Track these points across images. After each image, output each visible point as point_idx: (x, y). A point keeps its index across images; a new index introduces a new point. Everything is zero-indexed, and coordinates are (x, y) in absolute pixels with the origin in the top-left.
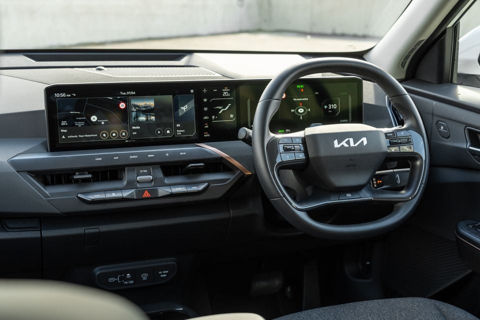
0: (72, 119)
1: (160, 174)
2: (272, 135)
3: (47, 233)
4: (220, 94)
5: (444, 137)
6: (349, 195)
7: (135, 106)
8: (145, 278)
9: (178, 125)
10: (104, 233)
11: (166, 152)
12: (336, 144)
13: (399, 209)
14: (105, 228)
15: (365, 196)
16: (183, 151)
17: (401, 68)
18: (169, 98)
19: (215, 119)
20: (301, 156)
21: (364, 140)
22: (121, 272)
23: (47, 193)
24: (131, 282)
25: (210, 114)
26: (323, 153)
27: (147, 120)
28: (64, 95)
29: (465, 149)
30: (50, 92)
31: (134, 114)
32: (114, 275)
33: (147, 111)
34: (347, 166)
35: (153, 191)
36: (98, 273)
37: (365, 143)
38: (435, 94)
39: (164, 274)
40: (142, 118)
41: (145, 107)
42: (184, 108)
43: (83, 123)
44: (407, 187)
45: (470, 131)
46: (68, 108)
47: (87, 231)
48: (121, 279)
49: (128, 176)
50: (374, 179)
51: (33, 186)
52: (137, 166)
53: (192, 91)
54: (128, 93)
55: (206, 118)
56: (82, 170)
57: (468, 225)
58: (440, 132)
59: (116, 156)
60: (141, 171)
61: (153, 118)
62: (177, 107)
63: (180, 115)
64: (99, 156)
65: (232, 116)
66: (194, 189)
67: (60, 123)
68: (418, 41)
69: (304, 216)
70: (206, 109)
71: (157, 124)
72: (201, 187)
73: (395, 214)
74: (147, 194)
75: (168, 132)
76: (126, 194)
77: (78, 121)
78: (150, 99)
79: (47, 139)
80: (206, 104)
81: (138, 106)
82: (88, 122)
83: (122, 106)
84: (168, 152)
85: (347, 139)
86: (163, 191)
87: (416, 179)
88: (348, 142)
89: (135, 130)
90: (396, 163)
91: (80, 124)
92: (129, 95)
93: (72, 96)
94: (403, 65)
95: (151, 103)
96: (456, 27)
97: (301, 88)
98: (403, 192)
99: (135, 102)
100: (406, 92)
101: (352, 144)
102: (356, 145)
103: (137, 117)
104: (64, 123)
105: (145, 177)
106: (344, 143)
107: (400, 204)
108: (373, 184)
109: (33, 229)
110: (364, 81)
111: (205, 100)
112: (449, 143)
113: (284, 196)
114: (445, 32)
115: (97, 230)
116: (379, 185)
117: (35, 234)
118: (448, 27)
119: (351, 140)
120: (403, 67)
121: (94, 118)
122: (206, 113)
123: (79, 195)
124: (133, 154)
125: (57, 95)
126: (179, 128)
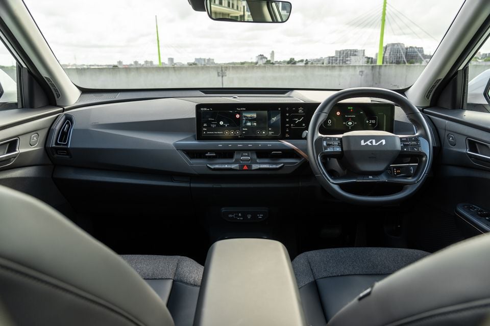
0: (209, 123)
1: (255, 156)
2: (320, 135)
3: (193, 185)
4: (297, 111)
5: (452, 145)
6: (370, 177)
7: (245, 117)
8: (249, 217)
9: (270, 129)
10: (224, 188)
11: (260, 144)
12: (363, 143)
13: (406, 189)
14: (224, 186)
15: (383, 178)
16: (270, 144)
17: (427, 99)
18: (265, 113)
19: (293, 126)
20: (338, 149)
21: (384, 142)
22: (235, 212)
23: (191, 162)
24: (242, 219)
25: (289, 123)
26: (353, 148)
27: (252, 125)
28: (206, 109)
29: (465, 153)
30: (199, 107)
31: (244, 121)
32: (232, 213)
33: (252, 120)
34: (370, 158)
35: (249, 166)
36: (223, 211)
37: (384, 143)
38: (447, 116)
39: (260, 216)
40: (249, 124)
41: (251, 117)
42: (274, 119)
43: (215, 125)
44: (414, 175)
45: (469, 140)
46: (207, 116)
47: (215, 186)
48: (236, 216)
49: (236, 156)
50: (395, 169)
51: (184, 158)
52: (242, 151)
53: (279, 109)
54: (241, 109)
55: (287, 125)
56: (211, 151)
57: (464, 206)
58: (449, 141)
59: (230, 144)
60: (244, 154)
61: (255, 124)
62: (270, 119)
63: (271, 123)
64: (221, 144)
65: (304, 125)
66: (274, 166)
67: (203, 125)
68: (436, 80)
69: (336, 188)
70: (287, 120)
71: (257, 128)
72: (278, 166)
73: (403, 192)
74: (245, 168)
75: (264, 133)
76: (233, 166)
77: (213, 124)
78: (253, 113)
79: (196, 133)
80: (287, 117)
81: (246, 117)
82: (218, 125)
83: (238, 116)
84: (261, 144)
85: (371, 140)
86: (255, 167)
87: (421, 170)
88: (371, 142)
89: (244, 131)
90: (409, 159)
91: (214, 126)
92: (242, 110)
93: (210, 110)
94: (428, 97)
95: (255, 115)
96: (466, 69)
97: (351, 109)
98: (410, 178)
99: (244, 114)
100: (419, 112)
101: (374, 143)
102: (377, 144)
103: (246, 123)
104: (205, 125)
105: (245, 157)
106: (368, 143)
107: (408, 185)
108: (394, 172)
109: (186, 182)
110: (396, 107)
111: (287, 115)
112: (455, 149)
113: (324, 173)
114: (457, 73)
115: (220, 186)
116: (398, 174)
117: (187, 185)
118: (459, 69)
119: (374, 141)
120: (428, 98)
121: (221, 123)
122: (287, 123)
123: (208, 165)
124: (240, 144)
125: (202, 109)
126: (270, 131)
